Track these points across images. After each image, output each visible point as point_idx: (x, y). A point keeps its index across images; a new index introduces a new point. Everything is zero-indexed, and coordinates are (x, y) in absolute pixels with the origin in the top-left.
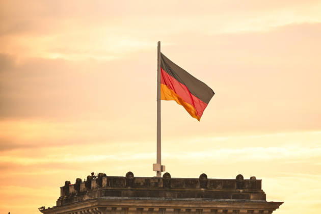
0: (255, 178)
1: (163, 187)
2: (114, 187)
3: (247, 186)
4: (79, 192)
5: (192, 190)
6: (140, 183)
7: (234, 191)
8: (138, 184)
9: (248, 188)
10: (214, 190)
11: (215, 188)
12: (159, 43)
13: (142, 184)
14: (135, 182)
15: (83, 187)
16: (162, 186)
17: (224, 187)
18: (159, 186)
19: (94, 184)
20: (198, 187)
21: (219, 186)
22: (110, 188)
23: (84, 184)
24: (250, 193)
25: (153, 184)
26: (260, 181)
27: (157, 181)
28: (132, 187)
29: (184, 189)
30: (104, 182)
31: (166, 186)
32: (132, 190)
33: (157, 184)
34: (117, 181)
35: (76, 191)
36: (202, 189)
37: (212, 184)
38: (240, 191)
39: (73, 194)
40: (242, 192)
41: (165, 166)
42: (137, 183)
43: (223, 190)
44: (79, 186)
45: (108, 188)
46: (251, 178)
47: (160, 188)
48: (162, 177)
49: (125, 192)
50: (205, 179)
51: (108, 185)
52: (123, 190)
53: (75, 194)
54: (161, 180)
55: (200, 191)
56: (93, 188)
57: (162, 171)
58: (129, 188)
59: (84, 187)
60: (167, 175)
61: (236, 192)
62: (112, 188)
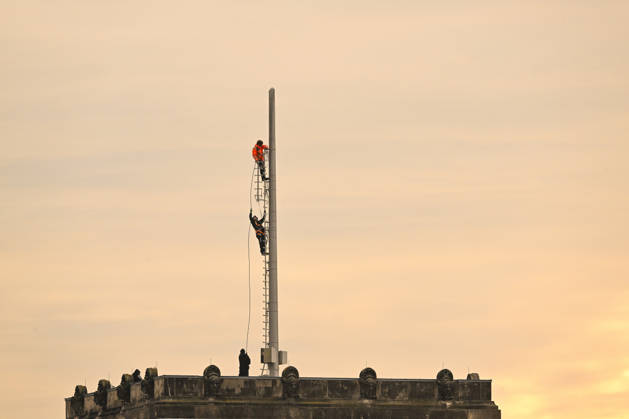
0: (477, 375)
1: (284, 398)
2: (178, 398)
3: (460, 394)
4: (104, 409)
5: (342, 402)
6: (234, 390)
7: (434, 404)
8: (230, 392)
9: (462, 398)
10: (391, 403)
11: (393, 398)
12: (272, 93)
13: (238, 391)
14: (224, 386)
15: (113, 398)
16: (280, 395)
17: (412, 396)
18: (275, 395)
19: (136, 392)
20: (358, 395)
21: (401, 395)
22: (171, 400)
23: (116, 392)
24: (467, 408)
25: (262, 392)
26: (488, 384)
27: (270, 385)
28: (218, 397)
29: (325, 400)
30: (159, 388)
31: (289, 396)
32: (216, 404)
33: (269, 392)
34: (185, 386)
35: (98, 407)
36: (366, 401)
37: (387, 390)
38: (445, 405)
39: (93, 413)
40: (451, 407)
41: (286, 353)
42: (228, 390)
43: (410, 403)
44: (105, 395)
45: (166, 400)
46: (469, 376)
47: (278, 399)
48: (280, 375)
49: (203, 407)
50: (370, 380)
51: (165, 394)
52: (196, 404)
53: (96, 413)
54: (279, 382)
55: (362, 404)
56: (134, 400)
57: (280, 363)
58: (211, 400)
59: (116, 398)
60: (292, 371)
61: (437, 407)
62: (175, 401)
